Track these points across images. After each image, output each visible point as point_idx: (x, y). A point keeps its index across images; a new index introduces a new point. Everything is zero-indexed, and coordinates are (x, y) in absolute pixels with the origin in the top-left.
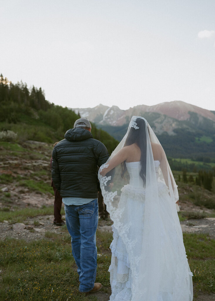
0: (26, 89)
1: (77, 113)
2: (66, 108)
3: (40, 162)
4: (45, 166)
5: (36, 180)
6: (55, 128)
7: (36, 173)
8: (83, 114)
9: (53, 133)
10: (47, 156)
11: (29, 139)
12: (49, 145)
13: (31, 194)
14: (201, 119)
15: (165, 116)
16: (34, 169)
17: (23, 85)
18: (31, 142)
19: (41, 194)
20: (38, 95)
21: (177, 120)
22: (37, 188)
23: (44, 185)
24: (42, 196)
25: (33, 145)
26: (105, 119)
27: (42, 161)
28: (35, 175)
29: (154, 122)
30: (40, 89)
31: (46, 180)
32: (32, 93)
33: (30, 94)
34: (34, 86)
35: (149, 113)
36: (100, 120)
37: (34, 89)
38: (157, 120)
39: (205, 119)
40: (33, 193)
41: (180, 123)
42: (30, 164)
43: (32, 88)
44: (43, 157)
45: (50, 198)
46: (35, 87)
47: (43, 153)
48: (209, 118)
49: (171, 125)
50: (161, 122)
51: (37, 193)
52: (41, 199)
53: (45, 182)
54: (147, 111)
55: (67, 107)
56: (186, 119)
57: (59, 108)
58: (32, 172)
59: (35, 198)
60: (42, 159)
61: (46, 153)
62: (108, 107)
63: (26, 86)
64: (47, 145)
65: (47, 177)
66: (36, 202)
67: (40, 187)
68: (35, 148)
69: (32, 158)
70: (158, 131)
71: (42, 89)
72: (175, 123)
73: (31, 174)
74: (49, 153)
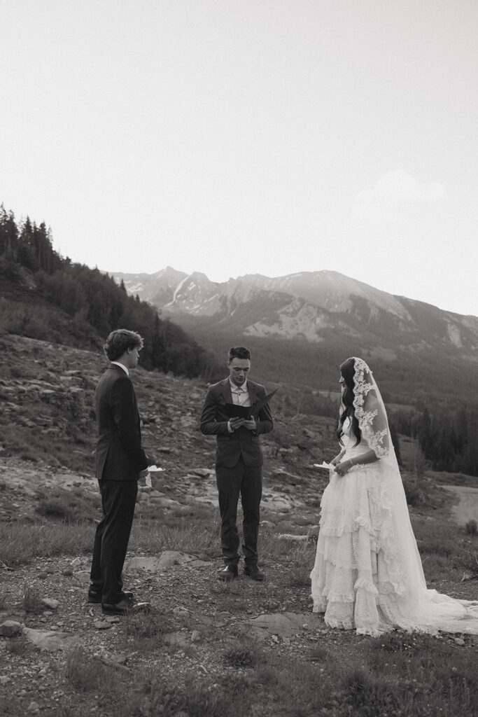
0: (10, 224)
1: (118, 281)
2: (96, 271)
3: (34, 384)
4: (46, 394)
5: (24, 425)
6: (71, 311)
7: (24, 408)
8: (130, 285)
9: (65, 322)
10: (52, 370)
11: (11, 333)
12: (56, 347)
13: (10, 460)
14: (374, 312)
15: (303, 301)
16: (20, 399)
17: (5, 216)
18: (16, 337)
19: (33, 460)
20: (38, 237)
21: (325, 312)
22: (25, 445)
23: (41, 438)
24: (37, 466)
25: (20, 344)
26: (176, 298)
27: (40, 382)
28: (22, 413)
29: (279, 312)
30: (43, 225)
31: (46, 426)
32: (23, 234)
33: (19, 236)
34: (28, 219)
35: (269, 292)
36: (166, 301)
37: (28, 225)
38: (285, 309)
39: (382, 311)
40: (15, 458)
41: (332, 317)
42: (10, 388)
43: (25, 221)
44: (43, 372)
45: (55, 472)
46: (32, 221)
47: (42, 364)
48: (390, 310)
49: (313, 320)
50: (294, 314)
51: (25, 458)
52: (34, 473)
53: (45, 432)
54: (266, 287)
55: (99, 268)
56: (344, 309)
57: (81, 269)
58: (15, 407)
59: (18, 471)
60: (40, 377)
61: (49, 364)
62: (184, 275)
63: (12, 218)
64: (50, 347)
65: (51, 420)
66: (22, 482)
67: (32, 444)
68: (25, 352)
69: (16, 374)
70: (287, 332)
71: (47, 227)
72: (323, 316)
73: (14, 411)
74: (55, 365)
